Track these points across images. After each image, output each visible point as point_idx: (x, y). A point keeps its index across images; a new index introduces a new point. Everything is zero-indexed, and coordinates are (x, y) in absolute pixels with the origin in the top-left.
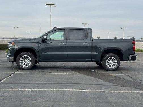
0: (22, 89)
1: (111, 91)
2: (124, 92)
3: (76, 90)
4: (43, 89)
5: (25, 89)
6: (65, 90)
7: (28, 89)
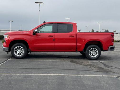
0: (13, 74)
1: (86, 75)
2: (97, 76)
3: (57, 75)
4: (30, 74)
5: (15, 74)
6: (48, 74)
7: (17, 74)
